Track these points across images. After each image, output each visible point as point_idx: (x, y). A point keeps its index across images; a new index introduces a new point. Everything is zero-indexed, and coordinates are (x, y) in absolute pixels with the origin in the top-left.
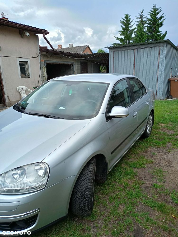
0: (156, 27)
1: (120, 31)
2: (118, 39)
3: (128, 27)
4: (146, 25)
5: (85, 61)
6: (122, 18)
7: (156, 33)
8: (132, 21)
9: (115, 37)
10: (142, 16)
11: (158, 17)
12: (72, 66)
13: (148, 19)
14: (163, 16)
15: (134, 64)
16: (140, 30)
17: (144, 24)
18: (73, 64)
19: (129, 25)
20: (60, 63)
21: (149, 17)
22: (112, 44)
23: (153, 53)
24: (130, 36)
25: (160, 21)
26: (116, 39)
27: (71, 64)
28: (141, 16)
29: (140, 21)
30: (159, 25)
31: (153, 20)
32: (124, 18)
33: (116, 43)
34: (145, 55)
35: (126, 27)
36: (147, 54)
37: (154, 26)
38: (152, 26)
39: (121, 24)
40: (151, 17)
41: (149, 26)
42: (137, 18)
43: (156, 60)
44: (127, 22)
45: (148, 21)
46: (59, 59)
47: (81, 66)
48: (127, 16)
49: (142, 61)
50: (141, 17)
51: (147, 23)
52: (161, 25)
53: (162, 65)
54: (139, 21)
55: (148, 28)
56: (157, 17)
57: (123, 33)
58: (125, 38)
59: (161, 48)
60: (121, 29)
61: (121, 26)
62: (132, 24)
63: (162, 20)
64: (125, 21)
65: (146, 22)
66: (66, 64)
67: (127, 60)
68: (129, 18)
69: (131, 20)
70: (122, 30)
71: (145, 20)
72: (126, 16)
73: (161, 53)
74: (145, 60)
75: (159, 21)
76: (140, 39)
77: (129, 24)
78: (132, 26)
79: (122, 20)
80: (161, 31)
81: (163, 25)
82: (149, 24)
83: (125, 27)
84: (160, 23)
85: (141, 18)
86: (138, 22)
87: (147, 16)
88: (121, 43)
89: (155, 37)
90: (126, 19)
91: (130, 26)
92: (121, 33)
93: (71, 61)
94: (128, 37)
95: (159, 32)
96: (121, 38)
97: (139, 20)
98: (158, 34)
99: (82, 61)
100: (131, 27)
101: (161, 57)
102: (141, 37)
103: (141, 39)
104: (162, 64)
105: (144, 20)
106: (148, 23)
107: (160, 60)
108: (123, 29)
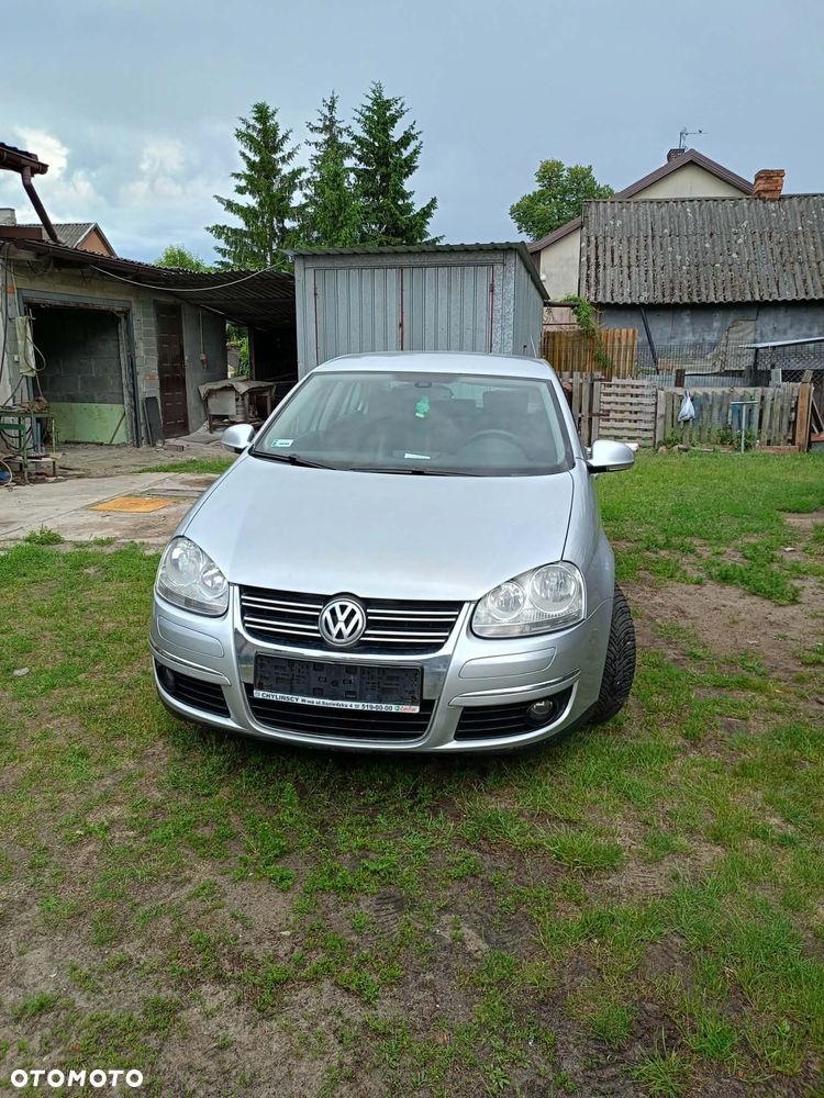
0: (389, 174)
1: (237, 176)
2: (230, 206)
3: (273, 162)
4: (349, 163)
5: (171, 300)
6: (244, 121)
7: (394, 201)
8: (285, 137)
9: (221, 200)
10: (332, 122)
11: (396, 134)
12: (126, 318)
13: (355, 138)
14: (413, 132)
15: (401, 325)
16: (334, 181)
17: (343, 157)
18: (127, 313)
19: (275, 152)
20: (81, 305)
21: (359, 131)
22: (208, 229)
23: (469, 289)
24: (284, 198)
25: (406, 153)
26: (224, 207)
27: (121, 312)
28: (328, 123)
29: (326, 142)
30: (401, 167)
31: (376, 144)
32: (252, 122)
33: (225, 227)
34: (443, 293)
35: (262, 161)
36: (449, 288)
37: (383, 170)
38: (376, 171)
39: (240, 146)
40: (368, 132)
41: (362, 166)
42: (311, 129)
43: (483, 314)
44: (264, 138)
45: (359, 147)
46: (75, 285)
47: (160, 320)
48: (262, 113)
49: (430, 313)
50: (329, 126)
51: (355, 155)
52: (408, 167)
53: (503, 334)
54: (321, 141)
55: (358, 176)
56: (391, 133)
57: (252, 187)
58: (261, 204)
59: (498, 269)
60: (243, 168)
61: (243, 154)
62: (287, 148)
63: (411, 148)
64: (255, 134)
65: (349, 152)
66: (103, 308)
67: (373, 309)
68: (272, 122)
69: (281, 134)
70: (247, 173)
71: (345, 139)
72: (257, 112)
73: (497, 290)
74: (443, 310)
75: (401, 154)
76: (335, 217)
77: (275, 149)
78: (290, 155)
79: (243, 128)
80: (412, 193)
81: (416, 167)
82: (360, 159)
83: (257, 159)
84: (405, 160)
85: (327, 128)
86: (316, 144)
87: (352, 124)
88: (245, 229)
89: (392, 215)
90: (259, 126)
91: (278, 155)
92: (243, 183)
93: (123, 298)
94: (276, 205)
95: (405, 196)
96: (246, 206)
97: (321, 137)
98: (400, 202)
99: (163, 299)
100: (283, 160)
101: (498, 303)
102: (340, 209)
103: (340, 219)
104: (503, 329)
105: (341, 140)
106: (359, 153)
107: (497, 315)
108: (251, 165)
